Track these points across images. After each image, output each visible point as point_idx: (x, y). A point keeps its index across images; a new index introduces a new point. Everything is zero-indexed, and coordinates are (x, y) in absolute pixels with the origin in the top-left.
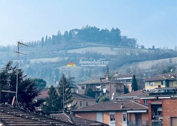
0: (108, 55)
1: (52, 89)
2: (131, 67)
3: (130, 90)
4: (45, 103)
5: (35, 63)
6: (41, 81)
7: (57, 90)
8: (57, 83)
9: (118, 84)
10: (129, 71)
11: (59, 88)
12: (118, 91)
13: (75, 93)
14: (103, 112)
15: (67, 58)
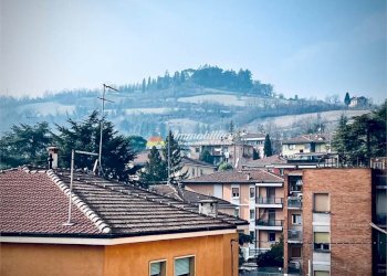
0: (233, 106)
1: (155, 150)
2: (265, 123)
3: (262, 154)
4: (143, 170)
5: (133, 115)
6: (140, 139)
7: (161, 153)
8: (162, 143)
9: (246, 146)
10: (261, 129)
11: (164, 150)
12: (245, 156)
13: (186, 157)
14: (223, 184)
15: (176, 109)
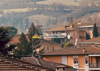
0: (72, 6)
1: (23, 36)
2: (92, 16)
3: (92, 36)
4: (16, 48)
5: (8, 13)
6: (13, 28)
7: (27, 37)
8: (27, 30)
9: (81, 31)
10: (90, 20)
11: (29, 35)
12: (80, 37)
13: (43, 39)
14: (68, 56)
15: (35, 9)
